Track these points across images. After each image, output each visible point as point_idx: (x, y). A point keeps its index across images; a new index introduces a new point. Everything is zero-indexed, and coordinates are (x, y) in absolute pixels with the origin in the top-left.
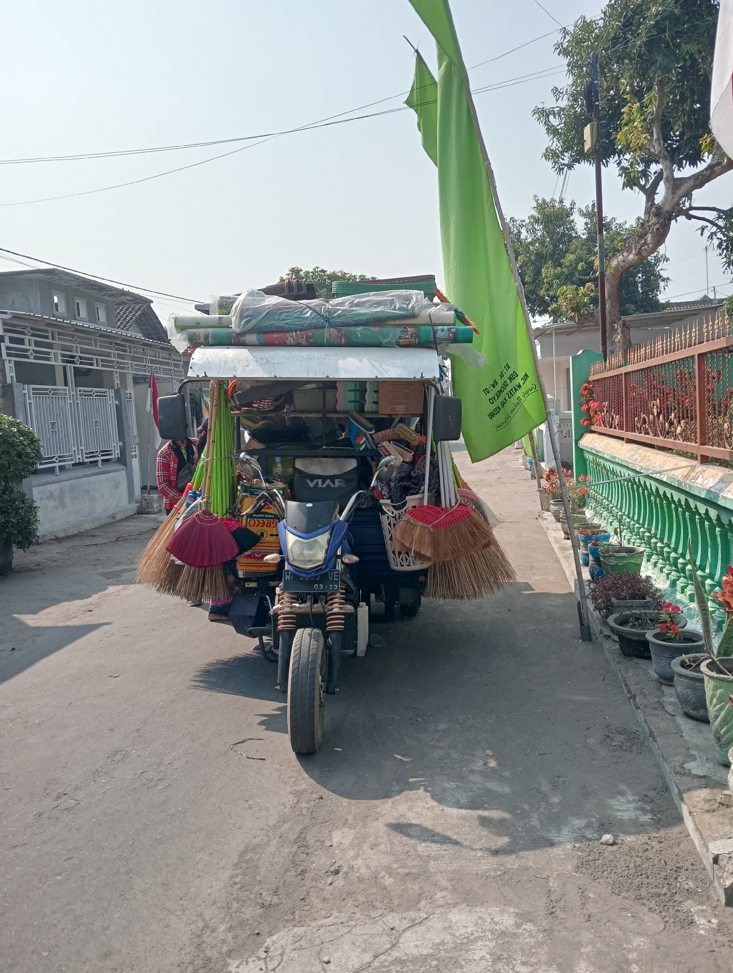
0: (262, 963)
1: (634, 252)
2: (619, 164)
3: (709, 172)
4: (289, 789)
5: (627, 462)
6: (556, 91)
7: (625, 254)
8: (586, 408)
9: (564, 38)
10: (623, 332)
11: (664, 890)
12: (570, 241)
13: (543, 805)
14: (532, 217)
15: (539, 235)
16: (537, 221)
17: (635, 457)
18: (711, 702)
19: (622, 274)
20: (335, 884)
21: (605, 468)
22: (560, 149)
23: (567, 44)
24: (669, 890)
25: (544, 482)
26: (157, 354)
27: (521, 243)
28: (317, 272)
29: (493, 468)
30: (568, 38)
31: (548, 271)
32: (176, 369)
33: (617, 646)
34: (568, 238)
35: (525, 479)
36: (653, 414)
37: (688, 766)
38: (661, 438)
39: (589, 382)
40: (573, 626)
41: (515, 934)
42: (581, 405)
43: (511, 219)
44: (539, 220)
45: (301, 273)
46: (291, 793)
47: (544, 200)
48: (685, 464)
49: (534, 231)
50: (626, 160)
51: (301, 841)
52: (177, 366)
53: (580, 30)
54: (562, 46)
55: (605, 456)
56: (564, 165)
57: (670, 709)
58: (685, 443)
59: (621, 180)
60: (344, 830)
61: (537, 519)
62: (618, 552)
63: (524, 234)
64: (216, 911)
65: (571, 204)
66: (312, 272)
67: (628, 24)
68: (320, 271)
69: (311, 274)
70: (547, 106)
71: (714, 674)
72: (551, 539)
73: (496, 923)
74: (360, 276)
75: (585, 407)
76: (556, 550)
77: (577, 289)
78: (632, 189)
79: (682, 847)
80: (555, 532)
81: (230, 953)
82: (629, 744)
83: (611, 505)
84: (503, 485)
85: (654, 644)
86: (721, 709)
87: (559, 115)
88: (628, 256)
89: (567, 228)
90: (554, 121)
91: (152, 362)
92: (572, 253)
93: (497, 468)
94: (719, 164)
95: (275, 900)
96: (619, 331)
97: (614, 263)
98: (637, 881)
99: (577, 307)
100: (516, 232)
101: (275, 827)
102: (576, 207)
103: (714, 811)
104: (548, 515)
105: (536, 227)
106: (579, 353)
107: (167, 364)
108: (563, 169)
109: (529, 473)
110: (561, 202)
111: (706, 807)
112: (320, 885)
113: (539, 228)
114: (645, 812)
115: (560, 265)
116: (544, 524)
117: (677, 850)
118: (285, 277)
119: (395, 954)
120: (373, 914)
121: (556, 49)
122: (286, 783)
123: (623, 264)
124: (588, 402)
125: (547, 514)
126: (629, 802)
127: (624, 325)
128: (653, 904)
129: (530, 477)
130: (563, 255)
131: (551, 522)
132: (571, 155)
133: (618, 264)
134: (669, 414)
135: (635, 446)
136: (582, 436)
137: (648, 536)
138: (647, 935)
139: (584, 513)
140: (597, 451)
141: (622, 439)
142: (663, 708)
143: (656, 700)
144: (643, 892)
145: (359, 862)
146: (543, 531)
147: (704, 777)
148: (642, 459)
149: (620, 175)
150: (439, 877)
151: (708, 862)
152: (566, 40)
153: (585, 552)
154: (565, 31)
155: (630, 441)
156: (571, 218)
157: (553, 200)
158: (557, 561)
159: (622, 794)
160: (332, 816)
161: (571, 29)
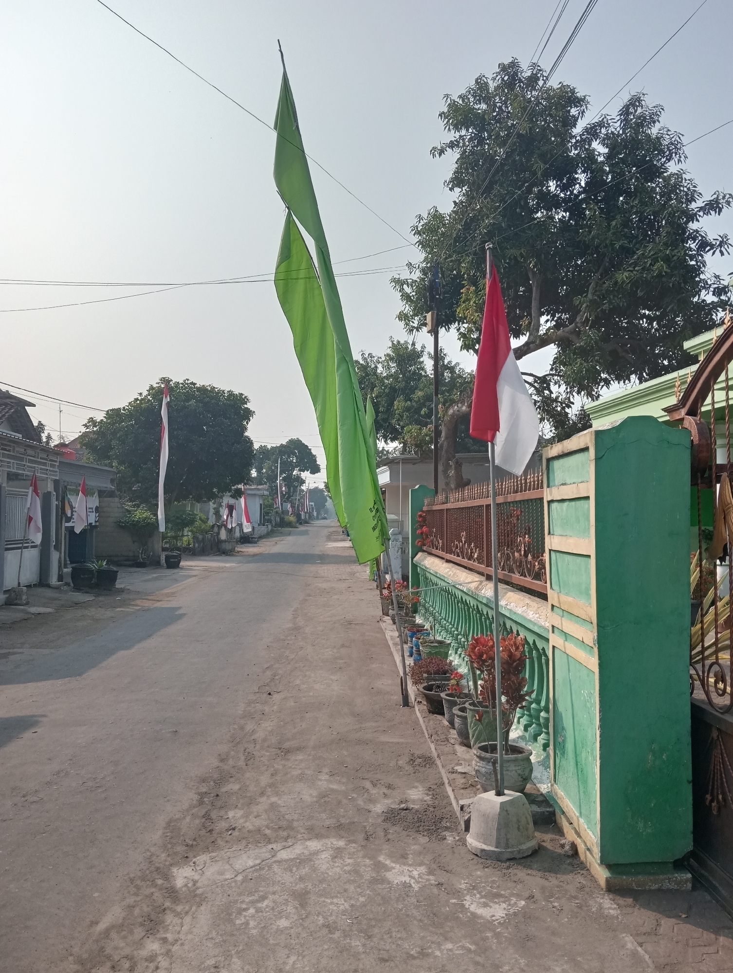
0: (193, 868)
1: (466, 404)
2: (458, 330)
3: (526, 348)
4: (194, 791)
5: (444, 576)
6: (410, 265)
7: (460, 405)
8: (420, 532)
9: (419, 223)
10: (456, 469)
11: (433, 827)
12: (419, 379)
13: (366, 794)
14: (388, 355)
15: (393, 371)
16: (392, 359)
17: (450, 573)
18: (470, 726)
19: (457, 420)
20: (233, 834)
21: (431, 581)
22: (411, 313)
23: (421, 227)
24: (435, 827)
25: (385, 592)
26: (37, 455)
27: (377, 376)
28: (187, 384)
29: (344, 578)
30: (422, 223)
31: (399, 404)
32: (51, 469)
33: (425, 707)
34: (417, 376)
35: (371, 589)
36: (462, 542)
37: (456, 768)
38: (466, 560)
39: (423, 512)
40: (399, 698)
41: (345, 848)
42: (416, 529)
43: (369, 355)
44: (394, 358)
45: (171, 383)
46: (195, 794)
47: (399, 342)
48: (477, 579)
49: (389, 368)
50: (464, 327)
51: (207, 816)
52: (52, 466)
53: (433, 218)
54: (417, 228)
55: (431, 571)
56: (414, 327)
57: (452, 741)
58: (478, 565)
59: (460, 343)
60: (235, 810)
61: (378, 622)
62: (433, 643)
63: (380, 369)
64: (157, 848)
65: (422, 348)
66: (182, 384)
67: (467, 227)
68: (190, 383)
69: (181, 385)
70: (402, 278)
71: (472, 708)
72: (388, 638)
73: (334, 845)
74: (229, 392)
75: (418, 531)
76: (391, 645)
77: (420, 429)
78: (468, 351)
79: (446, 809)
80: (391, 632)
81: (171, 865)
82: (424, 763)
83: (434, 611)
84: (352, 593)
85: (445, 699)
86: (476, 730)
87: (412, 286)
88: (462, 407)
89: (417, 368)
90: (408, 290)
91: (31, 461)
92: (420, 390)
93: (347, 578)
94: (533, 342)
95: (195, 843)
96: (453, 467)
97: (451, 412)
98: (417, 825)
99: (420, 443)
100: (373, 366)
101: (187, 810)
102: (426, 350)
103: (466, 788)
104: (388, 619)
105: (391, 364)
106: (417, 487)
107: (45, 464)
108: (412, 330)
109: (375, 584)
110: (413, 344)
111: (462, 787)
112: (223, 836)
113: (393, 365)
114: (428, 795)
115: (410, 400)
116: (383, 625)
117: (443, 810)
118: (155, 385)
119: (274, 859)
120: (259, 845)
121: (412, 230)
122: (191, 789)
123: (457, 413)
124: (422, 526)
125: (386, 618)
126: (419, 791)
127: (457, 462)
128: (425, 833)
129: (375, 587)
130: (413, 390)
131: (389, 624)
132: (420, 319)
133: (454, 413)
134: (470, 545)
135: (451, 565)
136: (416, 554)
137: (456, 634)
138: (419, 844)
139: (414, 617)
140: (426, 567)
141: (443, 558)
142: (448, 741)
143: (445, 737)
144: (421, 828)
145: (248, 824)
146: (382, 632)
147: (465, 773)
148: (454, 575)
149: (459, 339)
150: (300, 828)
151: (457, 809)
152: (421, 224)
153: (411, 645)
154: (420, 218)
155: (448, 561)
156: (421, 360)
157: (406, 343)
158: (391, 654)
159: (416, 787)
160: (227, 804)
161: (425, 215)
